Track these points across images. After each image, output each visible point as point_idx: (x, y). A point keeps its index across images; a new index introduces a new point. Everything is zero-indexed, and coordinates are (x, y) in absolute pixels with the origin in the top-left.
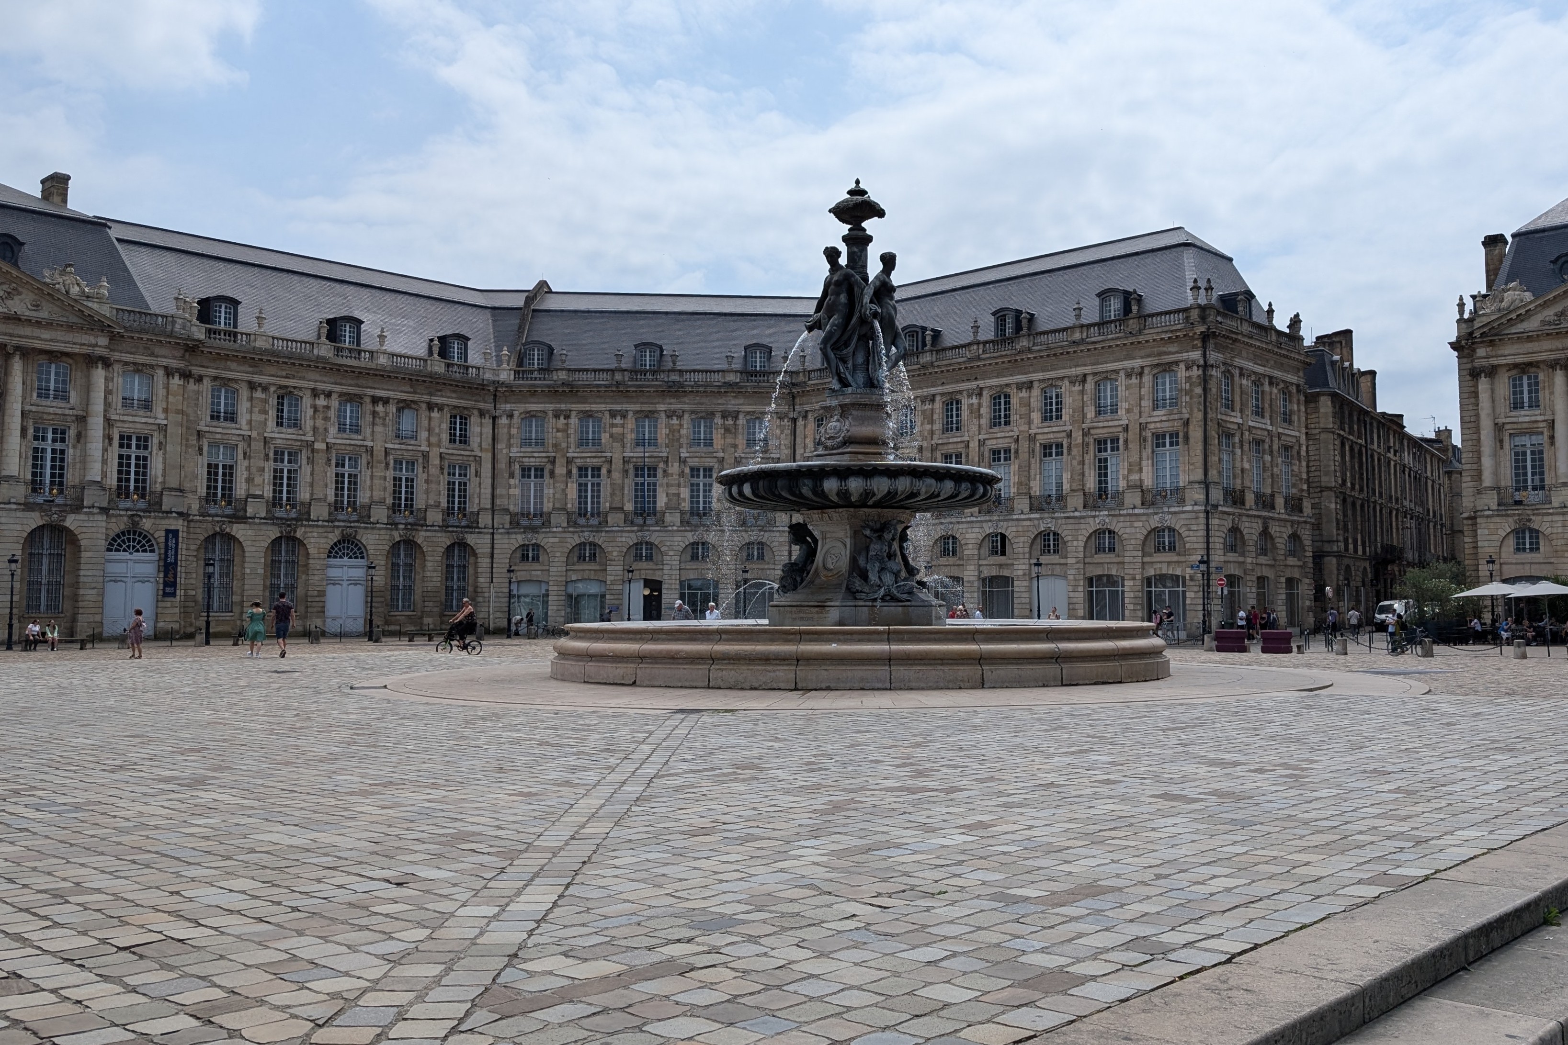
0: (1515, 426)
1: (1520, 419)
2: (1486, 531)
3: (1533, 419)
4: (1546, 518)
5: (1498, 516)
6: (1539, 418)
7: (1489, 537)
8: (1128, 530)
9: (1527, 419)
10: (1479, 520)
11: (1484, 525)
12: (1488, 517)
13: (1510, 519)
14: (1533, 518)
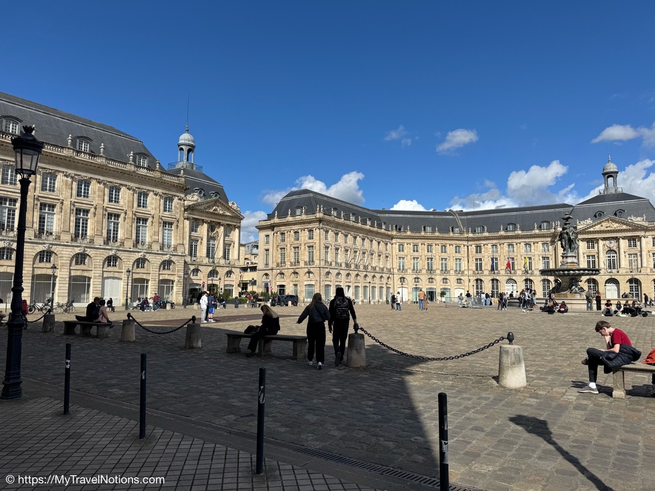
4: (202, 266)
8: (154, 260)
9: (196, 235)
11: (186, 267)
12: (188, 264)
13: (193, 266)
14: (199, 266)
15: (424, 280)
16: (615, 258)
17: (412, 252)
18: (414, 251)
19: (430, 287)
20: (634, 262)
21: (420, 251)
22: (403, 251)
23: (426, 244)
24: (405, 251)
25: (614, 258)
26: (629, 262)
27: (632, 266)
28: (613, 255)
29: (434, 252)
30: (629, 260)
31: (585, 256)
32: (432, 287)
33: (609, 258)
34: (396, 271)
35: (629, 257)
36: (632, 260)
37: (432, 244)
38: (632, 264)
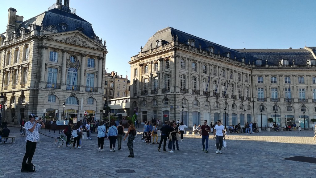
0: (50, 65)
1: (52, 64)
2: (41, 95)
3: (56, 64)
4: (59, 93)
5: (46, 90)
6: (58, 65)
7: (41, 96)
9: (54, 64)
10: (39, 91)
11: (40, 93)
12: (43, 90)
13: (49, 92)
14: (55, 92)
15: (282, 108)
17: (270, 83)
18: (272, 82)
19: (288, 114)
21: (278, 82)
22: (262, 82)
23: (284, 75)
24: (264, 83)
29: (292, 83)
32: (291, 114)
34: (255, 100)
37: (289, 75)
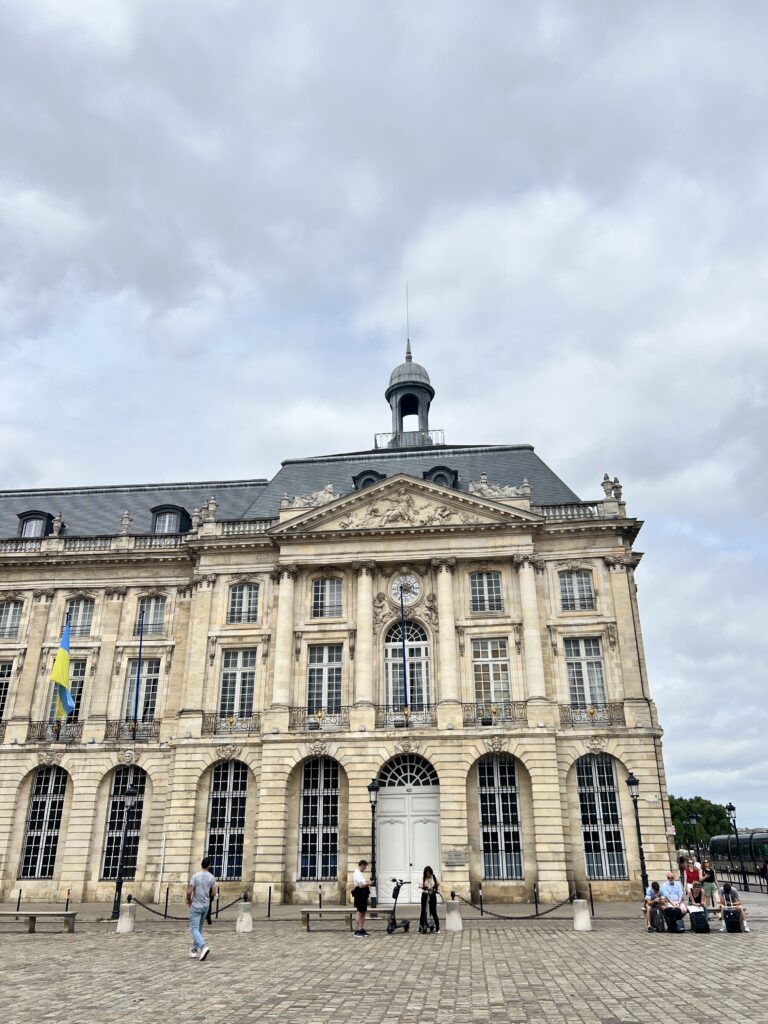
16: (422, 659)
20: (497, 677)
25: (415, 660)
26: (477, 677)
27: (488, 693)
28: (415, 644)
30: (477, 668)
31: (304, 646)
33: (399, 660)
35: (476, 654)
36: (486, 667)
38: (487, 686)
